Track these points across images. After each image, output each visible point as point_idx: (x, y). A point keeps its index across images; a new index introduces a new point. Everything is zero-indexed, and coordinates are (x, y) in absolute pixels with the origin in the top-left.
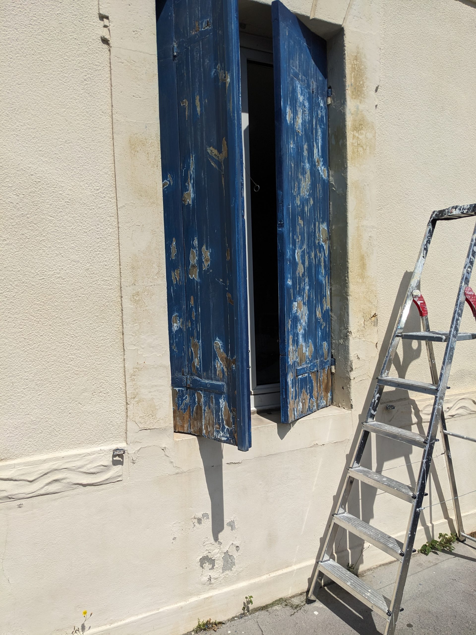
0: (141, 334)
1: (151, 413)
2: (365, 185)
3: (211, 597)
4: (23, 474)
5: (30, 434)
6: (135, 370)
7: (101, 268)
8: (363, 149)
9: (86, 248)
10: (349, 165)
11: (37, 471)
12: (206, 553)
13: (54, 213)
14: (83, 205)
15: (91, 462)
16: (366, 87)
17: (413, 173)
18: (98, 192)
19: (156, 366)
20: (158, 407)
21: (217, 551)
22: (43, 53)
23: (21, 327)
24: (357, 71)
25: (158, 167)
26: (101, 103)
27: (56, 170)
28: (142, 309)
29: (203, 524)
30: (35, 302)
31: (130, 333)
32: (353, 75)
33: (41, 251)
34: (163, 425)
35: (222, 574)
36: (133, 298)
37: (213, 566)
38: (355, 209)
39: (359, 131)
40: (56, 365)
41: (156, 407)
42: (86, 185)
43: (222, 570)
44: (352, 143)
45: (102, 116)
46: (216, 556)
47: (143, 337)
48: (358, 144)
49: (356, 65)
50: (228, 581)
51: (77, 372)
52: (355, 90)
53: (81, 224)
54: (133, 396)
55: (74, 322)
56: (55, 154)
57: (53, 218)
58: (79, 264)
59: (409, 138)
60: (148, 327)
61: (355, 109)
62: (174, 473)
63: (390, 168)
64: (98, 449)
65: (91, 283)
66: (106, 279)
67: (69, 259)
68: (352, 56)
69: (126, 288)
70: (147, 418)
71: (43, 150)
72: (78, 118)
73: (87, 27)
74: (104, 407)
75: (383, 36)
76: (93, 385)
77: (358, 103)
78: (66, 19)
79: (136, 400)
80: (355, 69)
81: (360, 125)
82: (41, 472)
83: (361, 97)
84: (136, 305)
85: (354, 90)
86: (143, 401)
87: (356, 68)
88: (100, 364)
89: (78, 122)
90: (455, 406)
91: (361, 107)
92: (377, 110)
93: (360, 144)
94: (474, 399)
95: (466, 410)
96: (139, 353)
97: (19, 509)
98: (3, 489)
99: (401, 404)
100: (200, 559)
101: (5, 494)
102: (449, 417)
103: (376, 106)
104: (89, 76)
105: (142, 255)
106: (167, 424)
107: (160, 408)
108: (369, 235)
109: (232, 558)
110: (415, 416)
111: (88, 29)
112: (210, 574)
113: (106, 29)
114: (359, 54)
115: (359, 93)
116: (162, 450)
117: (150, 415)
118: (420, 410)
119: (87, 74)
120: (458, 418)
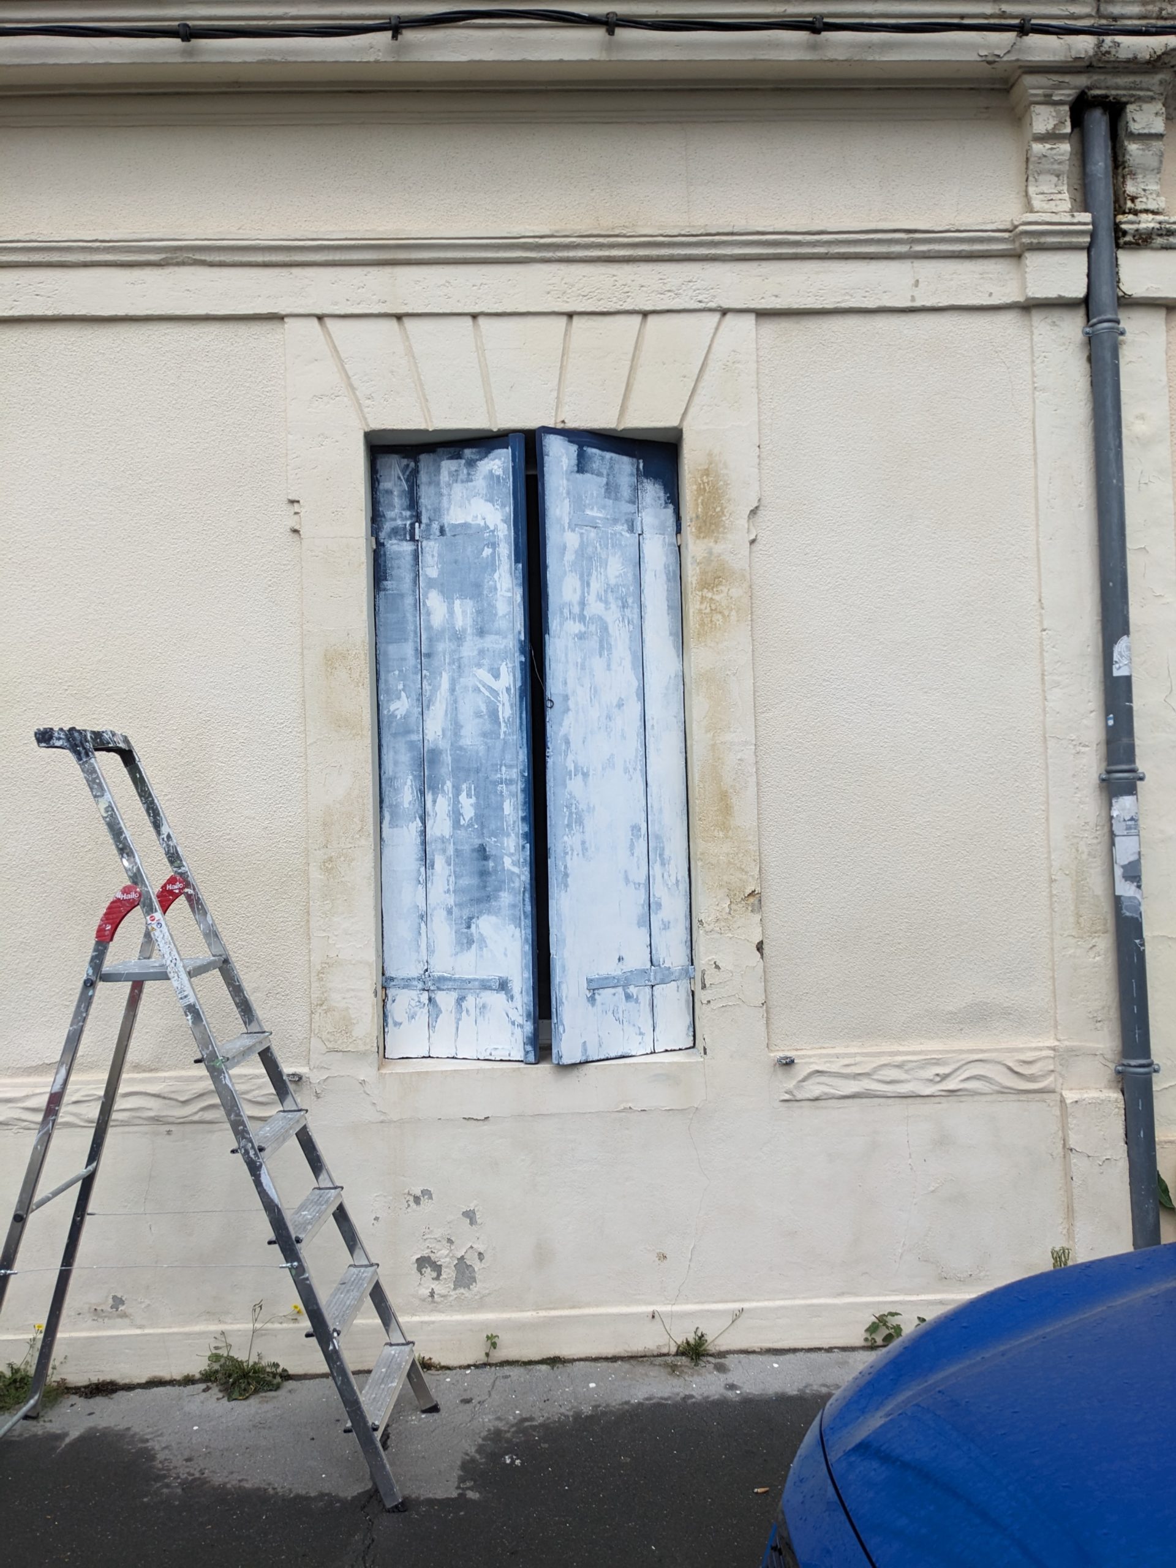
0: (333, 916)
1: (345, 1028)
2: (727, 675)
3: (433, 1322)
4: (173, 1092)
5: (187, 1041)
6: (324, 966)
10: (692, 646)
11: (191, 1089)
12: (426, 1252)
15: (259, 1087)
19: (353, 962)
21: (445, 1252)
24: (709, 492)
25: (365, 686)
26: (290, 612)
28: (336, 880)
29: (422, 1205)
31: (319, 914)
32: (700, 501)
34: (362, 1048)
35: (454, 1292)
36: (325, 865)
37: (439, 1275)
39: (713, 588)
41: (352, 1021)
43: (454, 1285)
44: (700, 610)
45: (290, 628)
46: (444, 1261)
47: (336, 920)
48: (712, 610)
49: (708, 482)
50: (462, 1305)
52: (705, 525)
60: (344, 906)
61: (706, 555)
62: (378, 1121)
68: (699, 470)
69: (315, 852)
70: (338, 1035)
73: (274, 519)
77: (712, 544)
79: (324, 1007)
80: (705, 491)
81: (715, 578)
83: (718, 532)
84: (329, 875)
85: (703, 524)
86: (334, 1010)
90: (958, 1073)
91: (718, 549)
92: (756, 547)
93: (716, 609)
94: (1011, 1064)
95: (988, 1084)
96: (330, 941)
97: (168, 1136)
98: (149, 1107)
99: (820, 1056)
100: (418, 1260)
101: (151, 1114)
102: (943, 1093)
103: (753, 542)
104: (275, 580)
105: (338, 806)
106: (368, 1047)
107: (358, 1023)
108: (739, 757)
109: (470, 1269)
110: (852, 1082)
111: (274, 522)
112: (433, 1286)
113: (296, 517)
114: (713, 465)
115: (713, 527)
116: (360, 1085)
117: (344, 1032)
118: (864, 1072)
119: (273, 577)
120: (966, 1097)
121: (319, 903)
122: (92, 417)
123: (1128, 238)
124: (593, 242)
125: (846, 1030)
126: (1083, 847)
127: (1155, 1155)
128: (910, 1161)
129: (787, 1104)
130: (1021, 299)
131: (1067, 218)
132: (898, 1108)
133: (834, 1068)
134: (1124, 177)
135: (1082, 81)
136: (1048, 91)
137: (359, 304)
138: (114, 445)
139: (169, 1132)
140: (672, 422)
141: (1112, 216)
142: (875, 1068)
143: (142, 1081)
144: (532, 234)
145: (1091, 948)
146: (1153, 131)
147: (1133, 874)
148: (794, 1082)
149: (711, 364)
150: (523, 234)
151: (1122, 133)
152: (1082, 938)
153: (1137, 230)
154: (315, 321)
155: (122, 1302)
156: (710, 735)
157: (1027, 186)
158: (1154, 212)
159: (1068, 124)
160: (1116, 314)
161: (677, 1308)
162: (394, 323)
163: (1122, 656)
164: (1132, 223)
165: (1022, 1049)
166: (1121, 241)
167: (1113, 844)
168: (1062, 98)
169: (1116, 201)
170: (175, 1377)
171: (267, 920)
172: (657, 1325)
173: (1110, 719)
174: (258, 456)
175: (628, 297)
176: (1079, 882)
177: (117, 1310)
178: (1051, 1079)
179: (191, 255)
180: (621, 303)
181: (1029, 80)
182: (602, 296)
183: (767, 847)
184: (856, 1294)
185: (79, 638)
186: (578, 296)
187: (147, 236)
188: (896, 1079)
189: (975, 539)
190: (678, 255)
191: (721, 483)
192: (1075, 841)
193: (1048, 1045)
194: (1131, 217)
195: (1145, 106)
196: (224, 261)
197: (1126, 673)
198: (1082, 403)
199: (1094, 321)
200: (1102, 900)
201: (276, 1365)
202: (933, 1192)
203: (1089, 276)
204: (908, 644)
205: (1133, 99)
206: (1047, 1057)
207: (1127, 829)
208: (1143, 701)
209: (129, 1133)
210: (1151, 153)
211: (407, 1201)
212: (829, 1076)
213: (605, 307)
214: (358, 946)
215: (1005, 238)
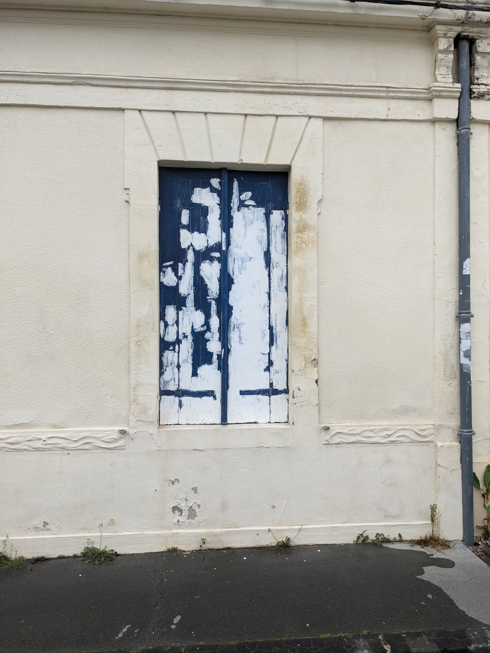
1: (144, 411)
2: (307, 269)
3: (179, 533)
4: (71, 437)
5: (77, 416)
6: (136, 385)
7: (120, 326)
8: (306, 244)
10: (293, 256)
11: (78, 436)
12: (176, 504)
13: (95, 297)
14: (111, 292)
15: (107, 436)
16: (309, 202)
17: (353, 257)
18: (120, 284)
19: (148, 384)
20: (148, 409)
21: (184, 504)
22: (94, 214)
23: (75, 357)
24: (302, 192)
25: (155, 268)
26: (124, 236)
27: (97, 274)
28: (142, 350)
29: (175, 485)
30: (83, 345)
31: (134, 364)
32: (298, 196)
33: (88, 317)
34: (151, 420)
35: (188, 521)
36: (137, 343)
37: (181, 514)
38: (298, 286)
39: (302, 233)
40: (92, 379)
42: (113, 281)
43: (188, 518)
44: (296, 242)
45: (124, 243)
46: (183, 508)
47: (141, 366)
48: (301, 242)
49: (301, 188)
50: (190, 526)
51: (103, 384)
52: (300, 206)
53: (109, 302)
54: (134, 400)
55: (103, 356)
56: (98, 265)
58: (107, 324)
59: (350, 232)
60: (145, 361)
61: (300, 219)
62: (157, 450)
64: (112, 429)
65: (114, 335)
66: (122, 332)
67: (102, 322)
68: (297, 183)
69: (133, 337)
70: (141, 414)
74: (117, 405)
76: (112, 392)
77: (302, 214)
79: (136, 403)
81: (303, 228)
82: (80, 437)
83: (305, 210)
84: (139, 347)
85: (299, 206)
86: (140, 404)
87: (301, 191)
88: (116, 380)
89: (111, 247)
90: (395, 434)
91: (304, 216)
92: (321, 216)
93: (303, 241)
94: (416, 431)
95: (407, 439)
96: (139, 375)
97: (68, 455)
98: (60, 443)
99: (340, 426)
100: (173, 507)
101: (61, 446)
102: (389, 442)
103: (319, 214)
104: (118, 222)
105: (143, 319)
106: (154, 419)
107: (150, 409)
108: (310, 303)
109: (195, 511)
110: (352, 437)
111: (118, 197)
112: (179, 518)
113: (128, 195)
114: (304, 181)
115: (303, 207)
116: (150, 435)
117: (144, 413)
118: (357, 433)
119: (117, 221)
120: (398, 444)
121: (134, 359)
122: (40, 149)
123: (475, 95)
124: (256, 85)
125: (350, 416)
126: (448, 344)
127: (472, 468)
128: (374, 469)
129: (326, 446)
130: (431, 118)
131: (451, 85)
132: (370, 448)
133: (345, 431)
134: (474, 70)
135: (459, 29)
136: (445, 32)
137: (156, 106)
138: (49, 161)
139: (68, 454)
140: (287, 162)
141: (469, 86)
142: (362, 431)
143: (57, 432)
144: (231, 80)
145: (450, 385)
146: (486, 51)
147: (468, 355)
148: (329, 437)
149: (304, 139)
150: (227, 80)
151: (474, 51)
152: (446, 380)
153: (479, 92)
154: (138, 112)
155: (47, 524)
156: (299, 294)
157: (435, 71)
158: (485, 85)
159: (453, 46)
160: (469, 125)
161: (278, 528)
162: (171, 114)
163: (467, 266)
164: (477, 89)
165: (421, 425)
166: (472, 96)
167: (460, 342)
168: (451, 35)
169: (471, 79)
170: (69, 555)
171: (112, 366)
172: (270, 535)
173: (461, 292)
174: (111, 169)
175: (270, 109)
176: (446, 358)
177: (45, 527)
178: (432, 437)
179: (85, 81)
180: (267, 111)
181: (438, 27)
182: (260, 108)
183: (321, 341)
184: (351, 523)
185: (33, 244)
186: (250, 107)
187: (66, 72)
188: (370, 436)
189: (409, 216)
190: (292, 92)
191: (307, 189)
192: (445, 341)
193: (432, 423)
194: (477, 86)
195: (484, 41)
196: (99, 84)
197: (468, 274)
198: (455, 162)
199: (461, 128)
200: (455, 365)
201: (113, 550)
202: (383, 482)
203: (459, 110)
204: (381, 259)
205: (479, 38)
206: (431, 428)
207: (466, 337)
208: (474, 286)
209: (51, 453)
210: (485, 60)
211: (169, 483)
212: (343, 434)
213: (261, 113)
214: (151, 377)
215: (426, 92)
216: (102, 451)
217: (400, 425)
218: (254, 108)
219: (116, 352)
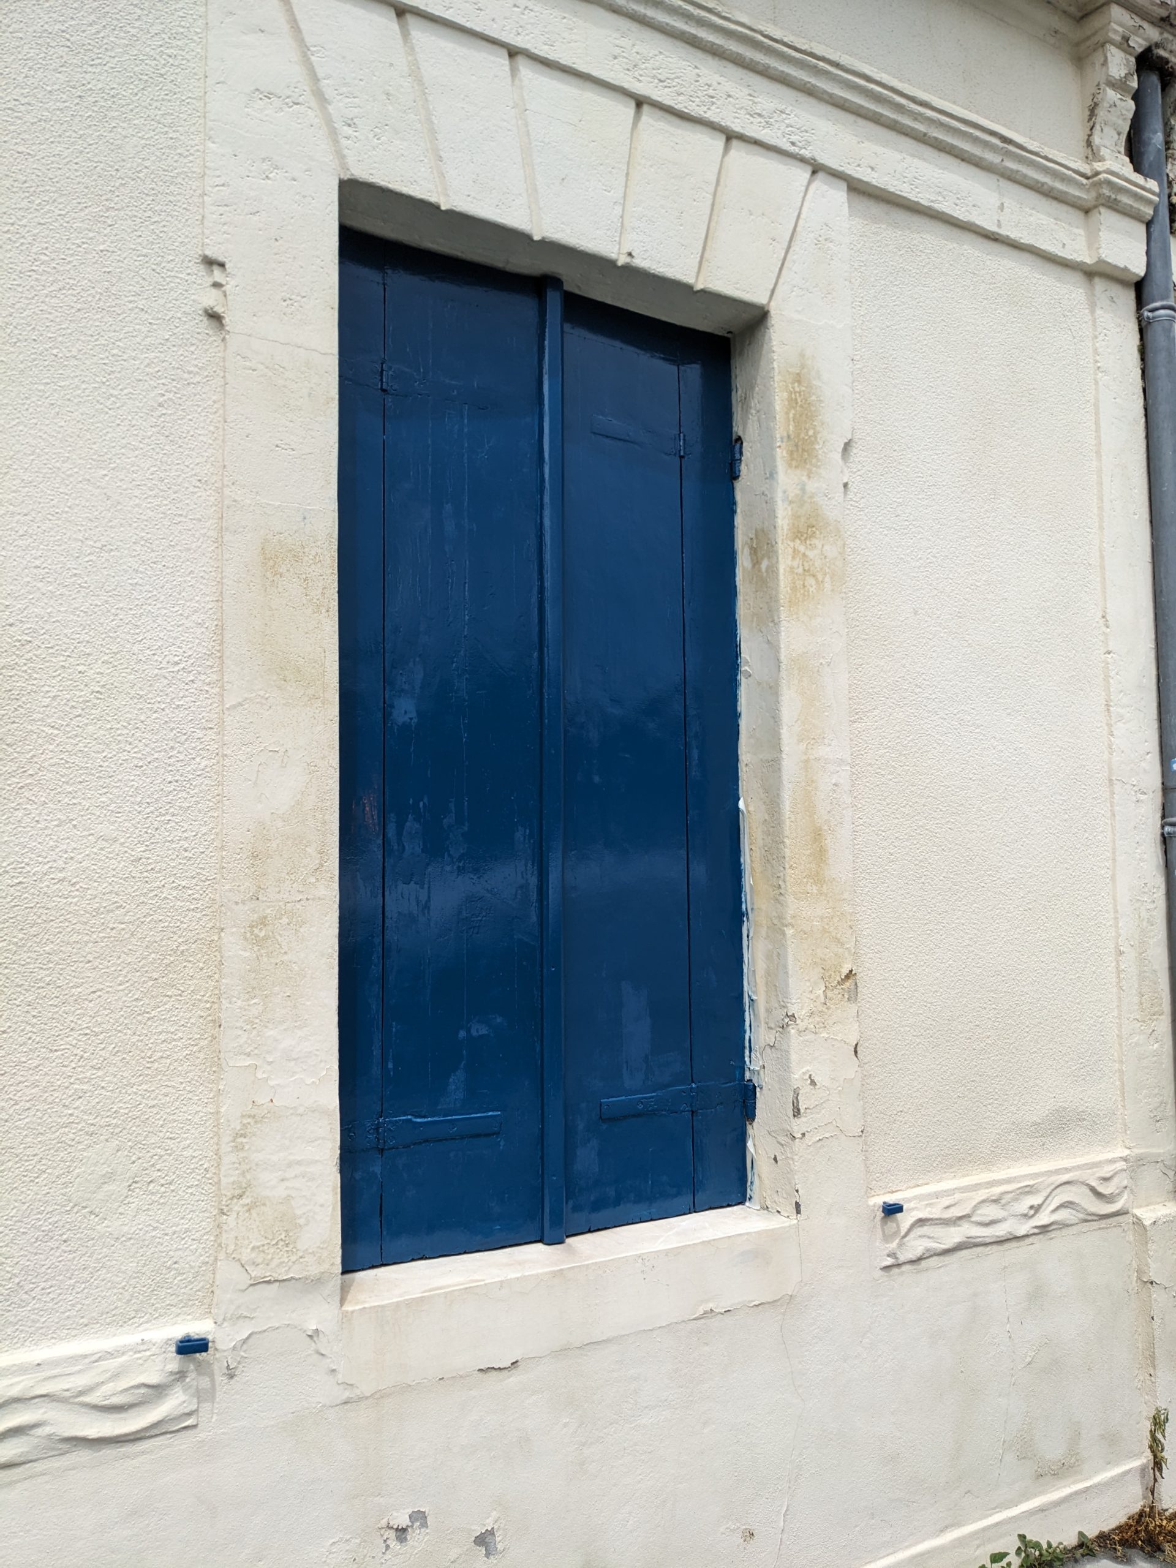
0: (266, 1027)
1: (283, 1237)
2: (821, 664)
6: (245, 1121)
7: (174, 857)
8: (817, 580)
9: (136, 807)
10: (783, 617)
13: (63, 719)
14: (136, 701)
15: (116, 1376)
16: (821, 443)
17: (931, 637)
18: (176, 668)
19: (301, 1110)
20: (302, 1221)
22: (60, 339)
24: (801, 406)
25: (330, 614)
26: (197, 461)
27: (73, 613)
28: (272, 960)
29: (410, 1543)
31: (238, 1024)
32: (791, 415)
34: (314, 1270)
36: (252, 932)
38: (798, 719)
39: (806, 539)
40: (38, 1110)
41: (298, 1221)
42: (148, 652)
44: (792, 568)
45: (196, 490)
47: (271, 1033)
48: (804, 570)
49: (800, 392)
51: (92, 1129)
52: (798, 450)
53: (128, 748)
54: (238, 1192)
55: (95, 996)
56: (75, 575)
57: (56, 732)
59: (920, 558)
61: (798, 492)
62: (339, 1402)
63: (877, 624)
64: (136, 1337)
65: (144, 895)
66: (184, 883)
67: (92, 834)
68: (790, 373)
69: (234, 906)
70: (272, 1250)
71: (44, 565)
72: (137, 492)
73: (172, 285)
74: (158, 1222)
75: (859, 331)
76: (134, 1162)
77: (804, 478)
78: (121, 264)
79: (245, 1200)
80: (797, 403)
81: (808, 526)
83: (812, 465)
84: (259, 950)
85: (795, 449)
86: (264, 1205)
87: (799, 400)
88: (154, 1106)
89: (137, 501)
90: (1051, 1200)
91: (811, 486)
92: (850, 494)
93: (809, 570)
94: (1093, 1184)
95: (1074, 1212)
99: (919, 1197)
102: (1036, 1231)
103: (846, 486)
105: (279, 824)
107: (305, 1224)
108: (834, 781)
110: (953, 1230)
113: (217, 291)
114: (805, 370)
115: (806, 455)
116: (308, 1339)
117: (281, 1243)
118: (964, 1214)
119: (166, 391)
120: (1055, 1232)
121: (239, 1003)
125: (939, 1159)
126: (1143, 913)
128: (1008, 1327)
129: (888, 1272)
130: (1089, 260)
131: (1131, 176)
132: (996, 1258)
133: (935, 1213)
134: (1167, 158)
136: (1127, 33)
140: (758, 297)
145: (1151, 1033)
148: (897, 1239)
151: (1166, 109)
152: (1144, 1021)
156: (803, 746)
157: (1089, 136)
159: (1135, 78)
165: (1099, 1163)
166: (1174, 226)
168: (1135, 46)
176: (1141, 954)
178: (1125, 1196)
180: (704, 109)
181: (1116, 12)
182: (683, 90)
184: (958, 1526)
186: (654, 77)
188: (995, 1218)
192: (1137, 905)
193: (1122, 1155)
198: (1136, 396)
199: (1144, 306)
200: (1159, 975)
202: (1029, 1363)
203: (1147, 253)
206: (1121, 1171)
211: (385, 1541)
212: (931, 1225)
213: (686, 107)
214: (309, 1081)
215: (1082, 184)
216: (83, 1456)
217: (1057, 1172)
218: (665, 84)
219: (155, 975)
